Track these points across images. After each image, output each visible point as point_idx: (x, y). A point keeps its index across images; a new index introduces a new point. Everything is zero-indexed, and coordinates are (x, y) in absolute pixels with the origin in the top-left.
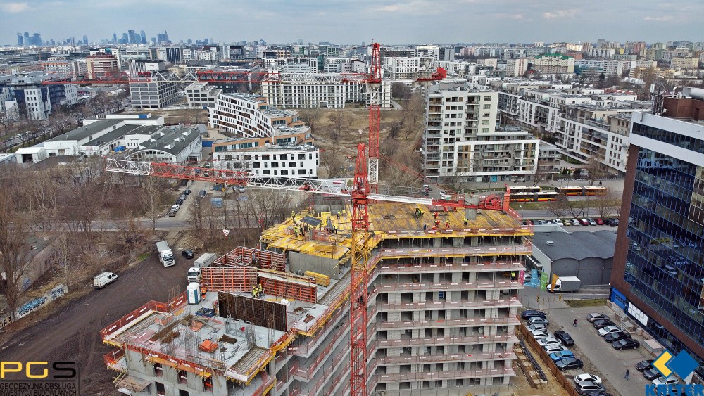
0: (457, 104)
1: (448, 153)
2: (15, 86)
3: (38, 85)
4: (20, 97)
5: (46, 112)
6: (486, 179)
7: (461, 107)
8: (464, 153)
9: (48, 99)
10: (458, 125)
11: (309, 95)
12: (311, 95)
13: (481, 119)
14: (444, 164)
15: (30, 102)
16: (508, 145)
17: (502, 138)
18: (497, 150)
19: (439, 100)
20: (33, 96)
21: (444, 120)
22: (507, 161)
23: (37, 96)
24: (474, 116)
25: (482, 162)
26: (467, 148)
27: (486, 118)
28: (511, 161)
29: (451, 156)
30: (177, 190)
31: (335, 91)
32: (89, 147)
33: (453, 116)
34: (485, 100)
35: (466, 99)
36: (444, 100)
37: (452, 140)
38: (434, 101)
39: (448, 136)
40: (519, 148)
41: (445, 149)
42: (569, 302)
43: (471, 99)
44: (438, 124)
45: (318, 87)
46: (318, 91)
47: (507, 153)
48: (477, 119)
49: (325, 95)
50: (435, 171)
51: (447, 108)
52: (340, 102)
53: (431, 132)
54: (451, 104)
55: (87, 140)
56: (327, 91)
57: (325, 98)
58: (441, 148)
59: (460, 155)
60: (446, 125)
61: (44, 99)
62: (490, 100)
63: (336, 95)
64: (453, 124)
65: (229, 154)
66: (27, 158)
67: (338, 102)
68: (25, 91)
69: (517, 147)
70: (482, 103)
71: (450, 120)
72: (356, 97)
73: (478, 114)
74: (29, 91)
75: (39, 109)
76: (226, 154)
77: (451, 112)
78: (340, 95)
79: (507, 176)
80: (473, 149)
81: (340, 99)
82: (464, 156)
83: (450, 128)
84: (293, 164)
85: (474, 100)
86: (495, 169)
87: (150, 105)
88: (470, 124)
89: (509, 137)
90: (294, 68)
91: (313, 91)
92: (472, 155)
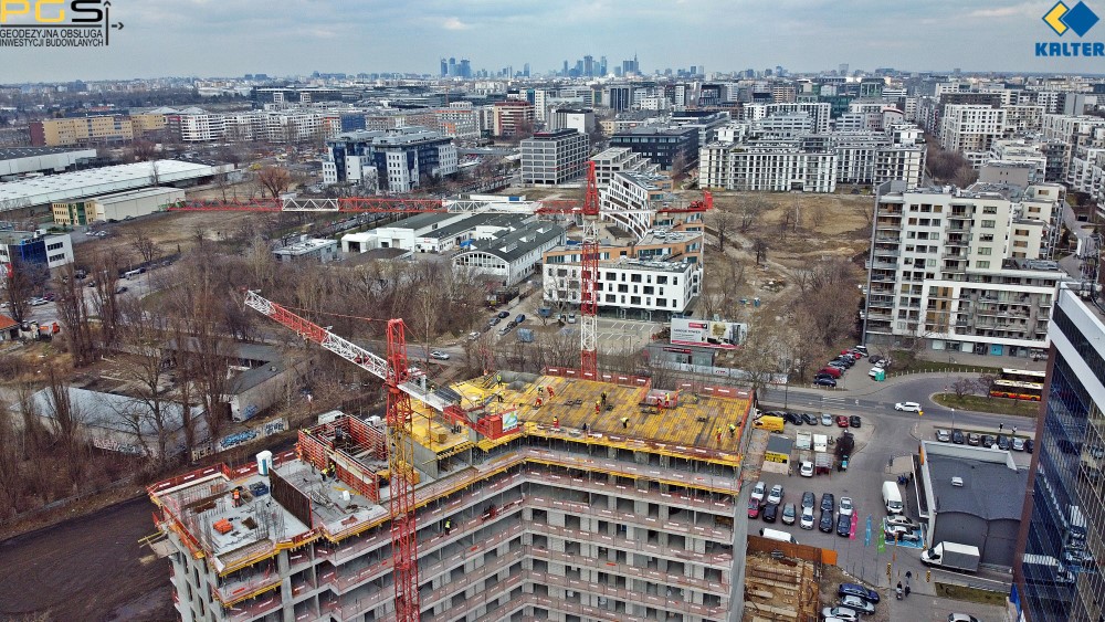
0: (931, 215)
1: (910, 296)
2: (376, 147)
3: (404, 148)
4: (379, 160)
5: (411, 183)
6: (981, 349)
7: (937, 222)
8: (940, 299)
9: (416, 166)
10: (931, 251)
11: (774, 170)
12: (777, 170)
13: (975, 244)
14: (902, 314)
15: (393, 168)
16: (1027, 294)
17: (1017, 280)
18: (1003, 300)
19: (898, 207)
20: (396, 161)
21: (905, 241)
22: (1023, 321)
23: (400, 161)
24: (964, 239)
25: (976, 318)
26: (946, 292)
27: (986, 244)
28: (1030, 322)
29: (916, 301)
30: (493, 310)
31: (820, 165)
32: (427, 239)
33: (923, 235)
34: (985, 212)
35: (947, 210)
36: (906, 208)
37: (918, 276)
38: (890, 208)
39: (911, 268)
40: (1048, 302)
41: (905, 289)
42: (940, 586)
43: (958, 209)
44: (894, 247)
45: (791, 158)
46: (791, 164)
47: (1025, 308)
48: (967, 244)
49: (801, 170)
50: (886, 324)
51: (912, 221)
52: (826, 183)
53: (881, 259)
54: (919, 215)
55: (429, 229)
56: (805, 165)
57: (801, 177)
58: (898, 287)
59: (932, 303)
60: (909, 249)
61: (411, 166)
62: (994, 213)
63: (820, 171)
64: (922, 249)
65: (565, 267)
66: (354, 246)
67: (822, 183)
68: (388, 154)
69: (1044, 299)
70: (979, 217)
71: (917, 242)
72: (862, 175)
73: (970, 236)
74: (392, 154)
75: (402, 179)
76: (561, 267)
77: (918, 228)
78: (827, 171)
79: (1023, 348)
80: (956, 294)
81: (827, 177)
82: (939, 304)
83: (915, 255)
84: (648, 290)
85: (964, 211)
86: (1000, 334)
87: (544, 180)
88: (956, 251)
89: (1029, 281)
90: (783, 122)
91: (781, 164)
92: (955, 306)
